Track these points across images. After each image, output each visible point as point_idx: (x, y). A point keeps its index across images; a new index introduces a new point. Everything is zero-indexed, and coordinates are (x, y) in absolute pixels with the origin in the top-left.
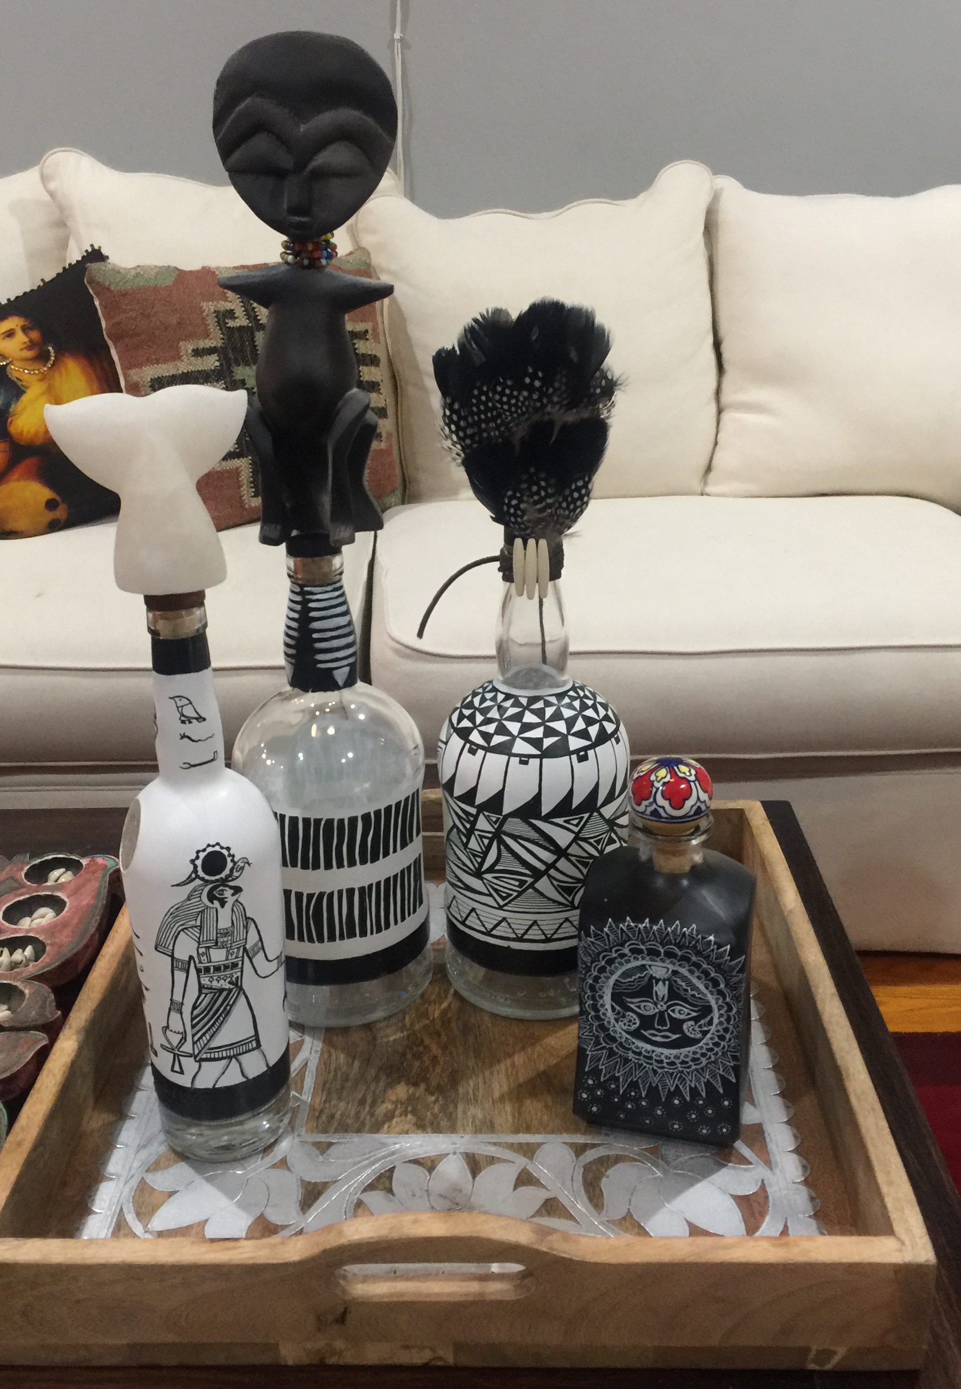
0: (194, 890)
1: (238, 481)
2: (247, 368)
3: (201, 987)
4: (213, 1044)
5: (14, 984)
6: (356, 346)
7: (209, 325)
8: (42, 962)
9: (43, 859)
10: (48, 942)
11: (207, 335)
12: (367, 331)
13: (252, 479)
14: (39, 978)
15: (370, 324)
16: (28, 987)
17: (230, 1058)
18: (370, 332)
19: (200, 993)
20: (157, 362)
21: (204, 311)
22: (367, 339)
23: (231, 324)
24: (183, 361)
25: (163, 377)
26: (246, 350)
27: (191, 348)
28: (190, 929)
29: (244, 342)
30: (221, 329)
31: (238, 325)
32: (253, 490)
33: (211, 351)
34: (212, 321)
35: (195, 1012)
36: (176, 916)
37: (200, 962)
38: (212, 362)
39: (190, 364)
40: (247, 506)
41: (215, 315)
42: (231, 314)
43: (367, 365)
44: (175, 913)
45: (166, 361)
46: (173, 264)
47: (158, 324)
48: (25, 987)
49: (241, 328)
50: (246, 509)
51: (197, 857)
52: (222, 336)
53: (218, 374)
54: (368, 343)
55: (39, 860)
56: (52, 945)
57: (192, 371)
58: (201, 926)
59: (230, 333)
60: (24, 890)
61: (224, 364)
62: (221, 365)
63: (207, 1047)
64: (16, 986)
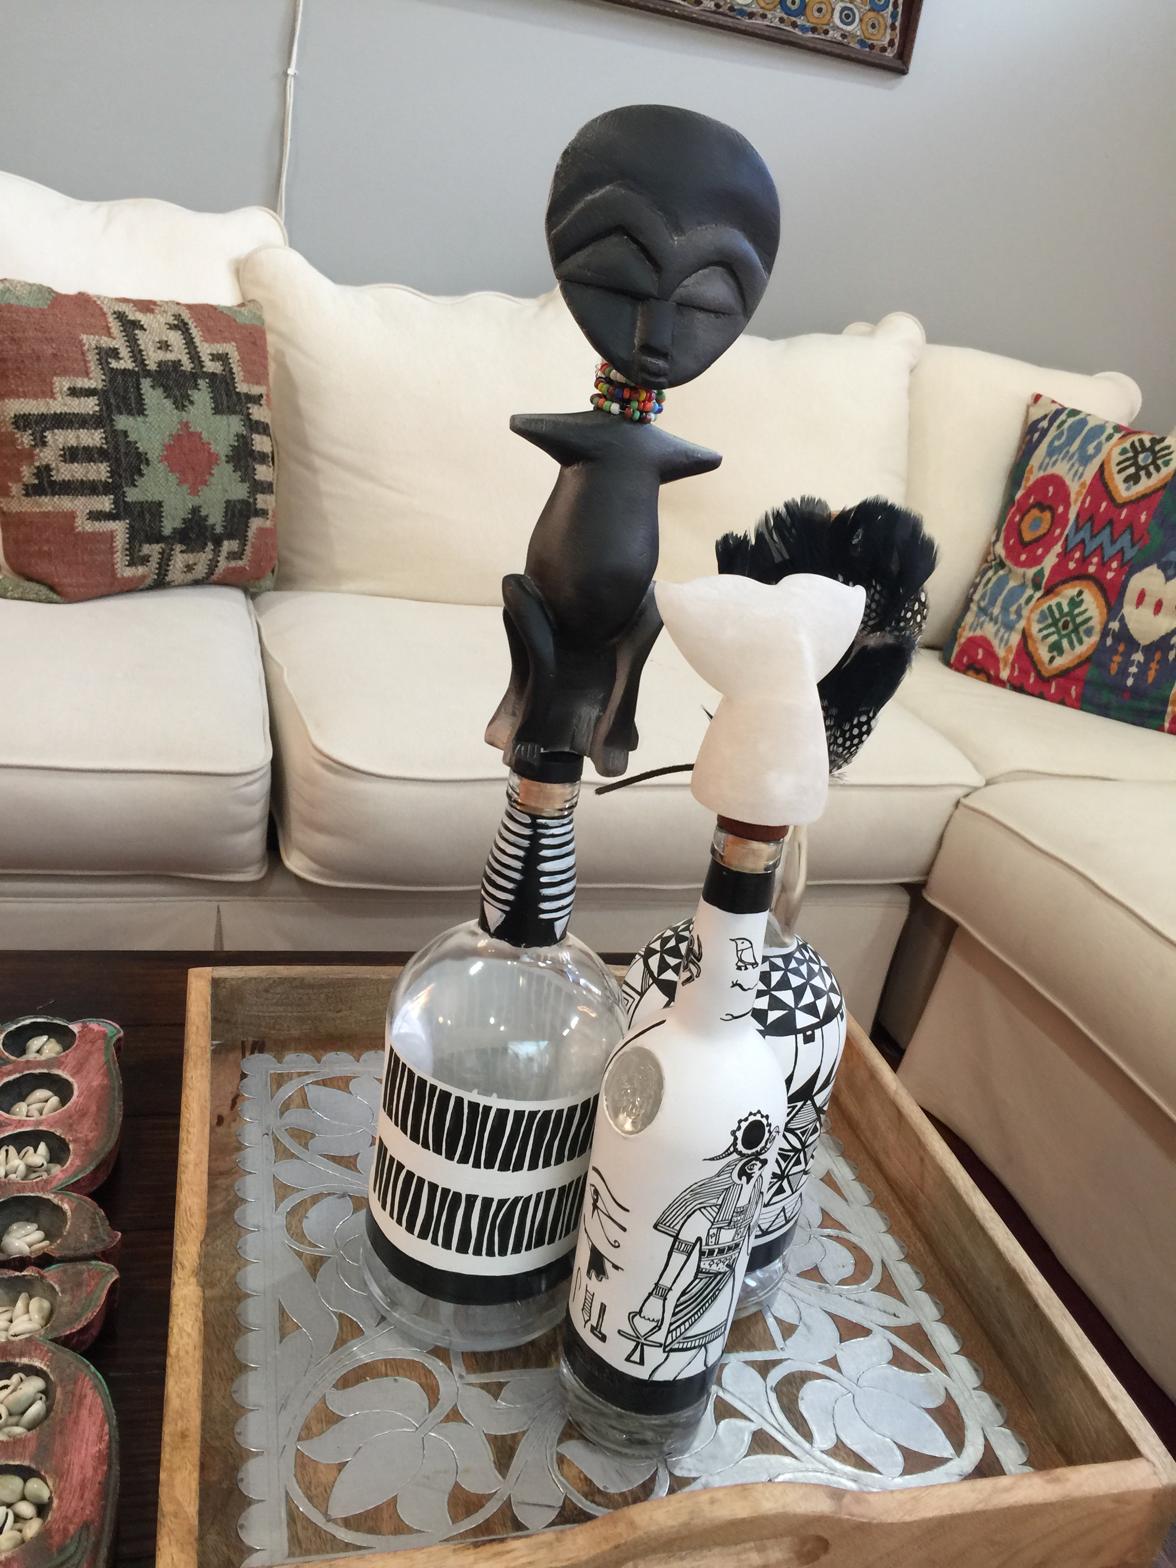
0: (728, 1165)
1: (112, 547)
2: (131, 419)
3: (699, 1270)
4: (690, 1333)
5: (45, 1196)
6: (250, 411)
7: (89, 361)
8: (71, 1164)
9: (19, 1025)
10: (68, 1138)
11: (87, 374)
12: (261, 396)
13: (128, 546)
14: (74, 1187)
15: (265, 388)
16: (66, 1200)
17: (700, 1346)
18: (265, 397)
19: (696, 1278)
20: (25, 395)
21: (84, 345)
22: (261, 405)
23: (114, 364)
24: (55, 399)
25: (30, 414)
26: (130, 398)
27: (67, 386)
28: (709, 1209)
29: (127, 388)
30: (102, 369)
31: (123, 367)
32: (128, 558)
33: (90, 393)
34: (92, 357)
35: (683, 1299)
36: (696, 1194)
37: (707, 1244)
38: (89, 406)
39: (65, 405)
40: (119, 576)
41: (96, 351)
42: (114, 353)
43: (259, 433)
44: (696, 1191)
45: (35, 397)
46: (46, 283)
47: (29, 351)
48: (62, 1200)
49: (125, 372)
50: (118, 579)
51: (739, 1128)
52: (104, 377)
53: (96, 420)
54: (261, 409)
55: (15, 1026)
56: (75, 1141)
57: (66, 413)
58: (721, 1205)
59: (113, 375)
60: (10, 1067)
61: (104, 409)
62: (101, 410)
63: (682, 1337)
64: (48, 1200)
